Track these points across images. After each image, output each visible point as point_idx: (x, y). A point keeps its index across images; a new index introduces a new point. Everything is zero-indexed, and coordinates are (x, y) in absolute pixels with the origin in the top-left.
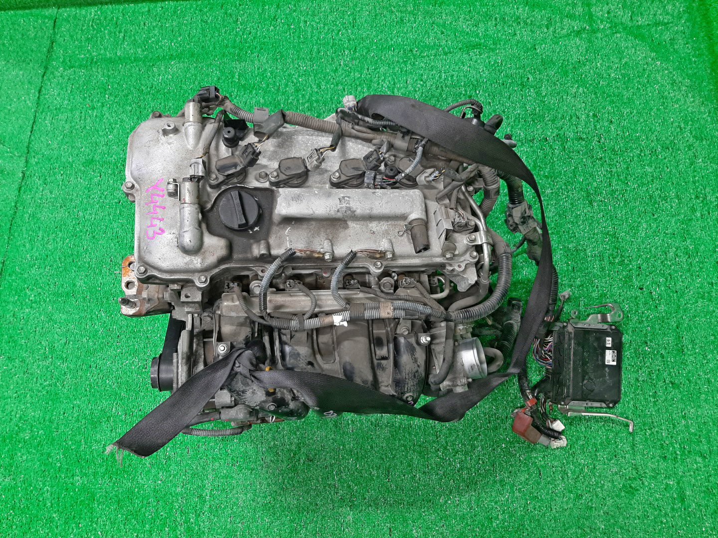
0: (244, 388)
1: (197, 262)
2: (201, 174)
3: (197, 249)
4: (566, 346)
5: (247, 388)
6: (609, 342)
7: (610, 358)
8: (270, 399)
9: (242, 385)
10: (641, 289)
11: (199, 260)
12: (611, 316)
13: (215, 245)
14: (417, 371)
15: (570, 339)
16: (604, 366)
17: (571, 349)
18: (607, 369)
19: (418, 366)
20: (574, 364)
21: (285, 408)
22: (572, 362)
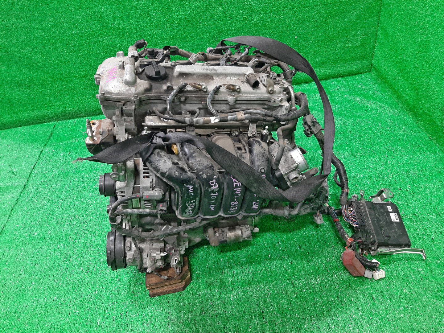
0: (159, 159)
1: (133, 90)
2: (136, 55)
3: (133, 83)
4: (363, 211)
5: (161, 159)
6: (390, 209)
7: (394, 217)
8: (176, 166)
9: (158, 157)
10: (401, 189)
11: (134, 89)
12: (385, 194)
13: (143, 84)
14: (264, 153)
15: (364, 207)
16: (392, 223)
17: (367, 212)
18: (394, 224)
19: (264, 150)
20: (371, 220)
21: (185, 174)
22: (370, 220)
